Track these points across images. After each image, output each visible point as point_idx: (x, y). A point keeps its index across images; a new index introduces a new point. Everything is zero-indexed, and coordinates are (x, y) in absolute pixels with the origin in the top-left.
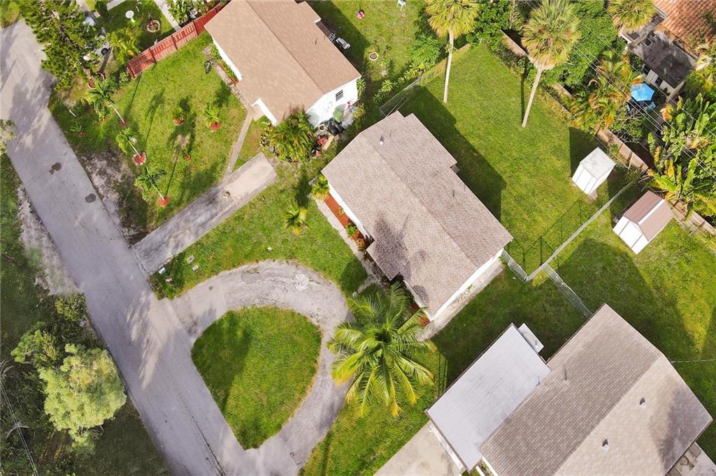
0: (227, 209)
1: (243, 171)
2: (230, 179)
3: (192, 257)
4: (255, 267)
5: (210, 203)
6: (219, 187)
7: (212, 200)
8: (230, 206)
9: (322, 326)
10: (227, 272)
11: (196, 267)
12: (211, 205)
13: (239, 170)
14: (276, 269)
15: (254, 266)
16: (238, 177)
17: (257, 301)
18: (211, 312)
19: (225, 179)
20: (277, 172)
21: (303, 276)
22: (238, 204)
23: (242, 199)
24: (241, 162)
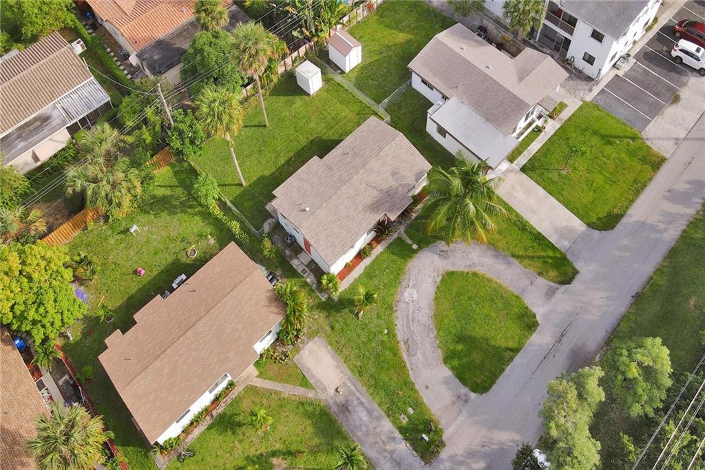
0: (352, 387)
1: (314, 377)
2: (321, 390)
3: (401, 417)
4: (402, 343)
5: (348, 410)
6: (331, 402)
7: (345, 408)
8: (349, 384)
9: (441, 272)
10: (411, 373)
11: (410, 411)
12: (350, 408)
13: (312, 382)
14: (403, 321)
15: (402, 345)
16: (319, 381)
17: (431, 335)
18: (446, 382)
19: (322, 396)
20: (314, 338)
21: (406, 294)
22: (346, 375)
23: (342, 372)
24: (304, 382)
